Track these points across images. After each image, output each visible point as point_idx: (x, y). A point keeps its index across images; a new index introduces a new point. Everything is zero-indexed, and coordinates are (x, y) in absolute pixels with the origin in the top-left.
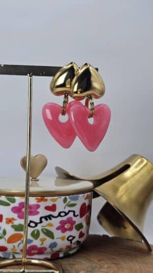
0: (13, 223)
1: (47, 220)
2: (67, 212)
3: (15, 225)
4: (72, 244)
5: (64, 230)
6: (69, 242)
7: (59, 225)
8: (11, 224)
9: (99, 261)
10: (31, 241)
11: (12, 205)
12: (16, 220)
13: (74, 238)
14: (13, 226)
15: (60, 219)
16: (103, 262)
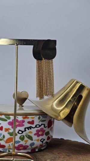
0: (9, 131)
1: (29, 129)
2: (40, 125)
3: (10, 133)
4: (43, 144)
5: (38, 136)
6: (42, 142)
7: (36, 132)
8: (7, 132)
9: (59, 153)
10: (19, 142)
11: (9, 121)
12: (11, 129)
13: (44, 140)
14: (9, 133)
15: (36, 129)
16: (60, 154)
